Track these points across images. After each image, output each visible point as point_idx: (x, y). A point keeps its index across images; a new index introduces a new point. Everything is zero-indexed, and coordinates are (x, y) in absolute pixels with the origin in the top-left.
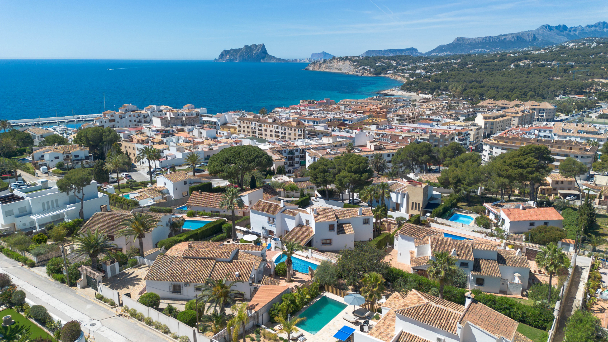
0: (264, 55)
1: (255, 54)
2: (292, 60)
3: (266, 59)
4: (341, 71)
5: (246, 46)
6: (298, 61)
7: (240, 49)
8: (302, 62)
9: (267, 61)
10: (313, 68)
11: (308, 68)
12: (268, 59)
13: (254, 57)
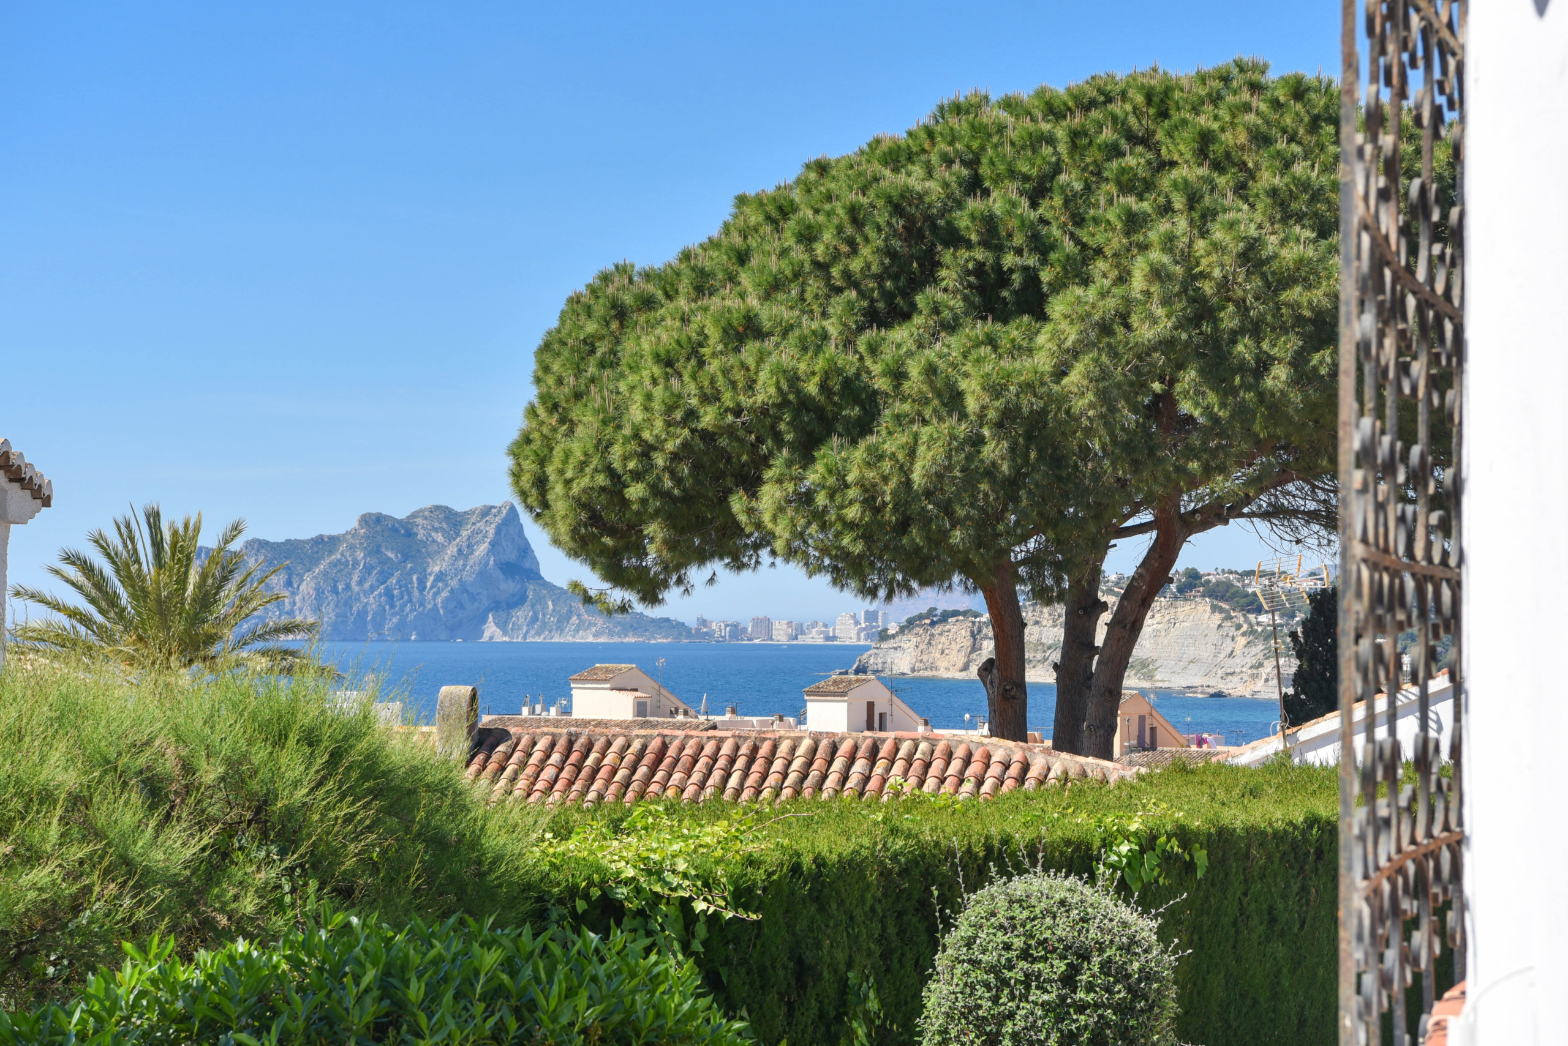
0: (509, 587)
1: (441, 577)
2: (736, 630)
3: (521, 615)
4: (1150, 677)
5: (374, 522)
6: (781, 635)
7: (319, 541)
8: (814, 638)
9: (532, 632)
10: (921, 661)
11: (880, 661)
12: (544, 615)
13: (434, 599)
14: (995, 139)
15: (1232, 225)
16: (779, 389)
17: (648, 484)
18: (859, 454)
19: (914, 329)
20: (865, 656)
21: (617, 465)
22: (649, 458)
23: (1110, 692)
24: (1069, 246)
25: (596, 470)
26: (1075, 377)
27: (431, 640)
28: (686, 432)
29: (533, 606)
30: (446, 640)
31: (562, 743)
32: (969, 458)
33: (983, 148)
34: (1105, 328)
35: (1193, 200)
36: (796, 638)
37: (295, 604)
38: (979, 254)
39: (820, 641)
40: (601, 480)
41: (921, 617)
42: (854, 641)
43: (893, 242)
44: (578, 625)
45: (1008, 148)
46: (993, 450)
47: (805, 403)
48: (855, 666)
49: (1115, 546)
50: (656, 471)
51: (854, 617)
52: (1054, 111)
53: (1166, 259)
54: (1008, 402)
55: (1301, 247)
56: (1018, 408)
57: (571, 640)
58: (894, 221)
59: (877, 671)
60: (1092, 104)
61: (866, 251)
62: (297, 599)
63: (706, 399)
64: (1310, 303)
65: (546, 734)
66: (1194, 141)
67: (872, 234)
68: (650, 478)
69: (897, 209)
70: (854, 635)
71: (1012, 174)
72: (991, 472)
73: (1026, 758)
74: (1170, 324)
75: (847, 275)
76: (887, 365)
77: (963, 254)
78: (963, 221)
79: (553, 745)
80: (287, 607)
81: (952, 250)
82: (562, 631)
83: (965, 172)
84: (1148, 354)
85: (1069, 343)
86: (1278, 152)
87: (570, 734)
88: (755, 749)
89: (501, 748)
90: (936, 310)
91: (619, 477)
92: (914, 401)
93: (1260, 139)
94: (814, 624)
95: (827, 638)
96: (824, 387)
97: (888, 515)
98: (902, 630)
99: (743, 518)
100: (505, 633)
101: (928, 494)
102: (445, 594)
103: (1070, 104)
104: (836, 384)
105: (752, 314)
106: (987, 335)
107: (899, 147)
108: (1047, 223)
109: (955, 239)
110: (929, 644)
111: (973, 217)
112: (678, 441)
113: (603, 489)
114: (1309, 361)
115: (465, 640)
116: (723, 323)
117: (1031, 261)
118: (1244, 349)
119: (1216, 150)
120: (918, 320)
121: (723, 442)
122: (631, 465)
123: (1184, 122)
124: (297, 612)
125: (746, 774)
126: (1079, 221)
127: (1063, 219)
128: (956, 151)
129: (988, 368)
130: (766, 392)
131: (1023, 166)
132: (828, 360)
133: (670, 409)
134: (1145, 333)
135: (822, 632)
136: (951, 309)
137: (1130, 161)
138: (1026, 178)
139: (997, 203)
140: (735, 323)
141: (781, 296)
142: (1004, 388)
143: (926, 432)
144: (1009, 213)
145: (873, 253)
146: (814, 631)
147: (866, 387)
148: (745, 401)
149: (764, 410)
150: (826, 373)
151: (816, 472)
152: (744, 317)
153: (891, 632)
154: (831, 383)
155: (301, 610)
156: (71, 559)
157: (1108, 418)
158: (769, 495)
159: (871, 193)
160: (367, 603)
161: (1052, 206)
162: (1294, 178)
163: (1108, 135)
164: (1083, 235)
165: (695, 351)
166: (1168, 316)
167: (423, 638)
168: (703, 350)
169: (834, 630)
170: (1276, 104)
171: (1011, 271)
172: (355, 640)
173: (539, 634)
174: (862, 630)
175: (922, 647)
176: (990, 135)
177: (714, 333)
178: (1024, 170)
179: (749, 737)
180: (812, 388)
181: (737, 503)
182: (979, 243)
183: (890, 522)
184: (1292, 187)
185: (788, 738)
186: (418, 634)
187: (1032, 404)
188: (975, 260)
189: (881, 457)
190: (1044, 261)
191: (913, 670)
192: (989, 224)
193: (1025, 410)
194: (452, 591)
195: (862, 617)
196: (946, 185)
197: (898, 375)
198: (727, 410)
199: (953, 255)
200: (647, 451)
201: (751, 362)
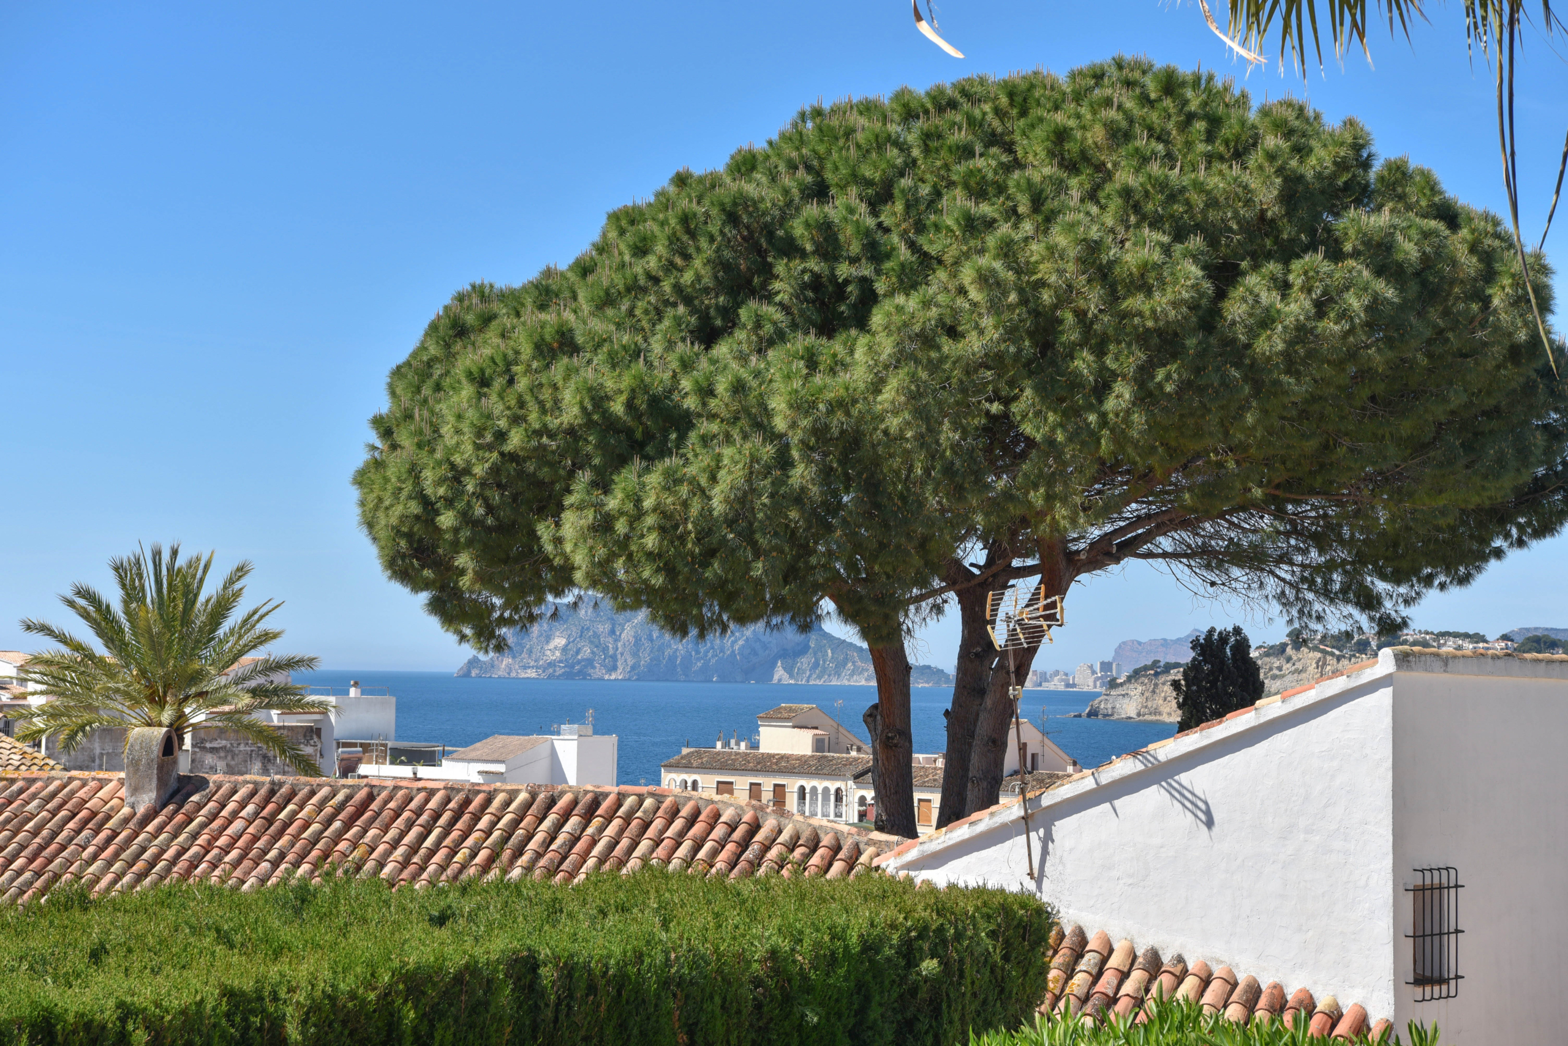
8: (1056, 685)
9: (814, 676)
10: (1146, 707)
11: (1109, 706)
12: (824, 661)
13: (732, 646)
14: (841, 142)
15: (1072, 226)
16: (583, 409)
17: (458, 512)
18: (654, 479)
19: (735, 346)
20: (1096, 701)
21: (429, 491)
22: (460, 482)
23: (994, 742)
24: (904, 253)
25: (410, 497)
26: (888, 394)
27: (729, 682)
28: (495, 455)
29: (815, 654)
30: (742, 682)
31: (263, 792)
32: (777, 483)
33: (829, 152)
34: (927, 340)
35: (1037, 202)
36: (1040, 685)
37: (617, 649)
38: (814, 265)
39: (1061, 687)
40: (414, 508)
41: (1146, 668)
42: (1091, 689)
43: (725, 253)
44: (853, 671)
45: (852, 150)
46: (801, 474)
47: (610, 425)
48: (1087, 711)
49: (1013, 586)
50: (466, 498)
51: (1091, 667)
52: (909, 114)
53: (997, 265)
54: (815, 421)
55: (1146, 250)
56: (827, 427)
57: (846, 683)
58: (726, 230)
59: (1107, 715)
60: (953, 105)
61: (698, 263)
62: (620, 644)
63: (516, 420)
64: (1153, 311)
65: (248, 782)
66: (1048, 139)
67: (703, 243)
68: (460, 505)
69: (732, 218)
70: (1091, 684)
71: (855, 178)
72: (799, 498)
73: (757, 819)
74: (996, 336)
75: (678, 288)
76: (697, 382)
77: (797, 265)
78: (798, 230)
79: (253, 794)
80: (611, 652)
81: (785, 260)
82: (839, 676)
83: (809, 179)
84: (976, 371)
85: (884, 357)
86: (1137, 150)
87: (273, 783)
88: (467, 802)
89: (195, 798)
90: (758, 325)
91: (432, 504)
92: (722, 421)
93: (1119, 136)
94: (1057, 673)
95: (1068, 685)
96: (630, 405)
97: (690, 545)
98: (1129, 679)
99: (549, 548)
100: (791, 676)
101: (731, 523)
102: (741, 642)
103: (929, 106)
104: (642, 403)
105: (564, 329)
106: (807, 349)
107: (754, 156)
108: (887, 230)
109: (791, 249)
110: (1154, 692)
111: (807, 225)
112: (487, 465)
113: (417, 517)
114: (1153, 377)
115: (757, 682)
116: (536, 338)
117: (867, 270)
118: (1083, 363)
119: (1071, 148)
120: (740, 335)
121: (530, 467)
122: (441, 491)
123: (1041, 120)
124: (619, 656)
125: (446, 832)
126: (920, 228)
127: (904, 226)
128: (802, 156)
129: (797, 384)
130: (570, 414)
131: (867, 172)
132: (635, 377)
133: (480, 432)
134: (974, 345)
135: (1062, 680)
136: (775, 323)
137: (980, 163)
138: (869, 183)
139: (834, 211)
140: (548, 338)
141: (610, 312)
142: (813, 405)
143: (728, 452)
144: (846, 219)
145: (705, 265)
146: (1056, 678)
147: (677, 406)
148: (553, 423)
149: (571, 431)
150: (633, 390)
151: (615, 498)
152: (557, 332)
153: (1119, 681)
154: (638, 402)
155: (622, 654)
156: (85, 593)
157: (927, 440)
158: (572, 523)
159: (706, 201)
160: (677, 650)
161: (893, 213)
162: (1150, 177)
163: (961, 136)
164: (921, 240)
165: (507, 367)
166: (996, 327)
167: (723, 679)
168: (514, 368)
169: (1074, 678)
170: (1145, 100)
171: (847, 282)
172: (667, 680)
173: (819, 677)
174: (1097, 679)
175: (1147, 694)
176: (837, 139)
177: (527, 350)
178: (867, 174)
179: (462, 790)
180: (618, 407)
181: (544, 531)
182: (814, 253)
183: (692, 553)
184: (1149, 187)
185: (503, 791)
186: (719, 676)
187: (843, 423)
188: (811, 271)
189: (678, 482)
190: (878, 272)
191: (1139, 714)
192: (827, 231)
193: (835, 432)
194: (747, 640)
195: (1098, 668)
196: (786, 192)
197: (706, 392)
198: (535, 432)
199: (787, 265)
200: (457, 475)
201: (558, 379)
